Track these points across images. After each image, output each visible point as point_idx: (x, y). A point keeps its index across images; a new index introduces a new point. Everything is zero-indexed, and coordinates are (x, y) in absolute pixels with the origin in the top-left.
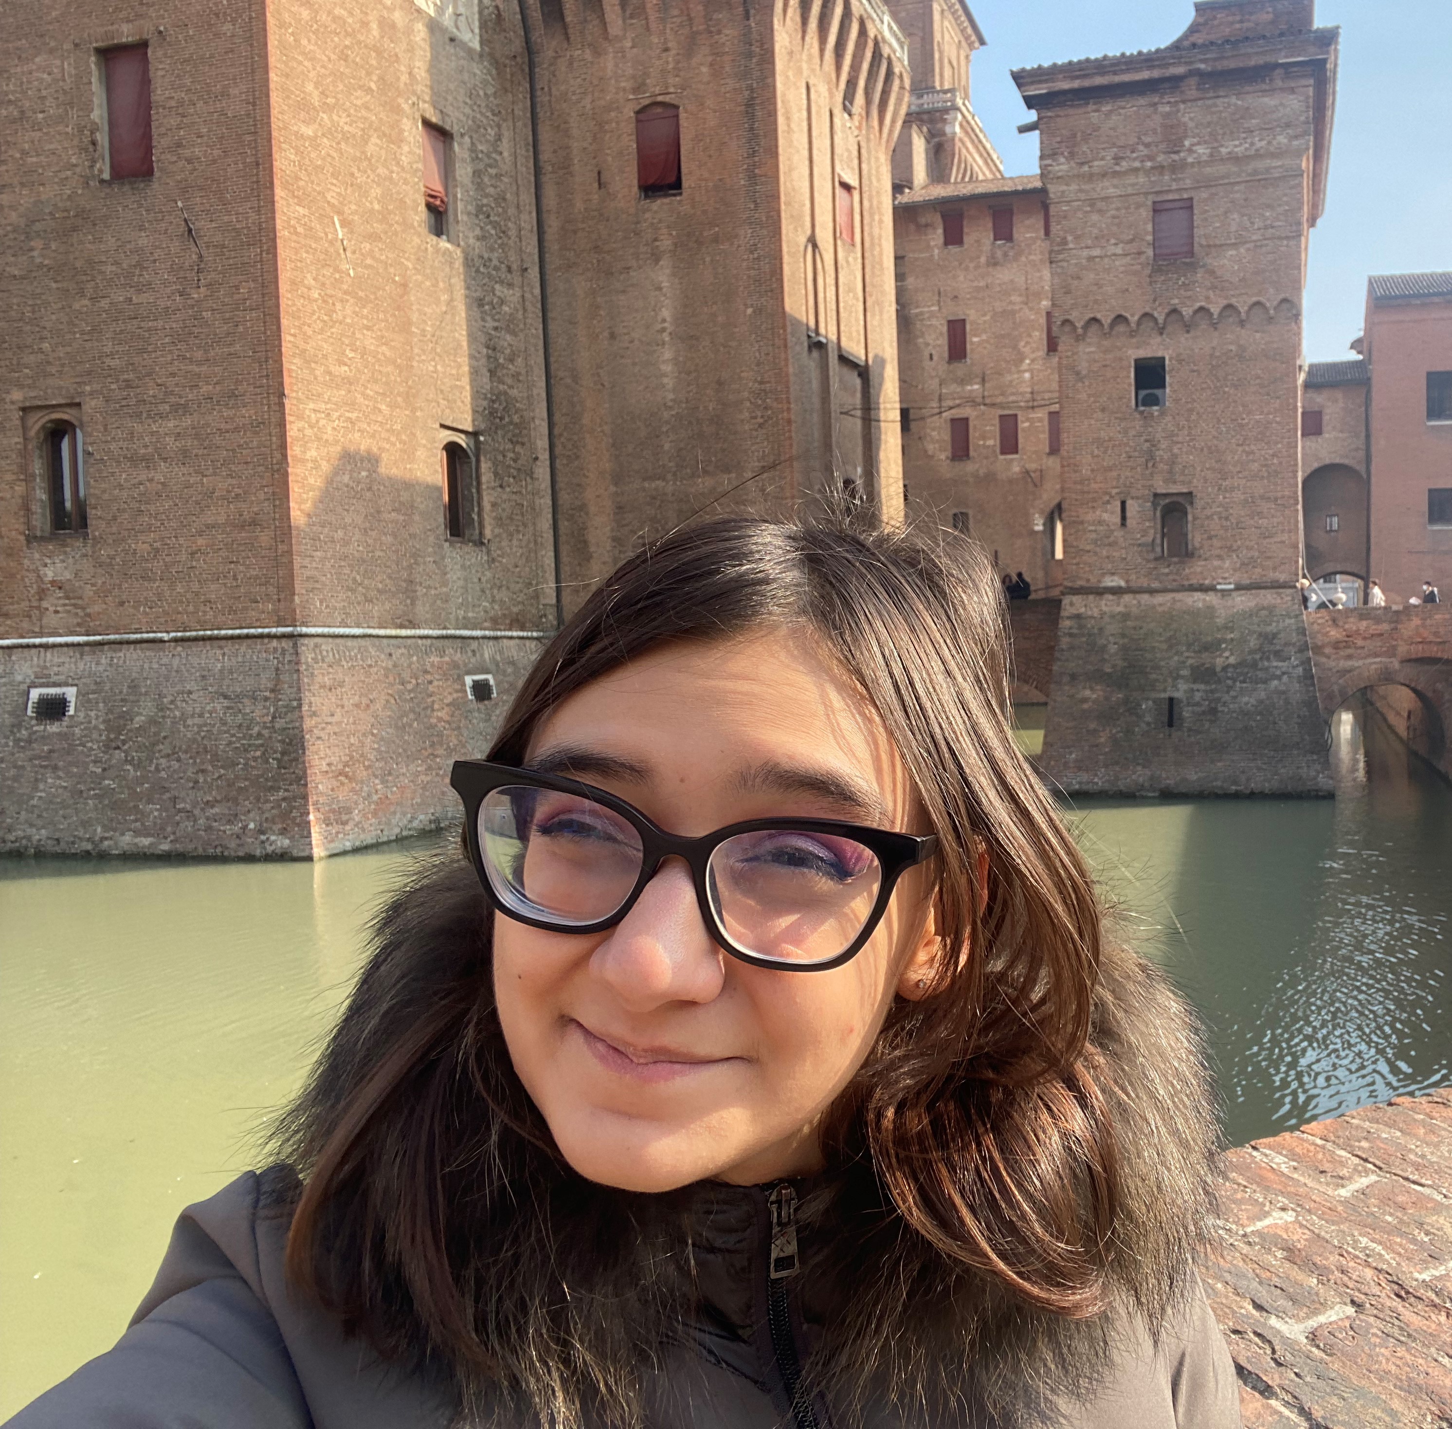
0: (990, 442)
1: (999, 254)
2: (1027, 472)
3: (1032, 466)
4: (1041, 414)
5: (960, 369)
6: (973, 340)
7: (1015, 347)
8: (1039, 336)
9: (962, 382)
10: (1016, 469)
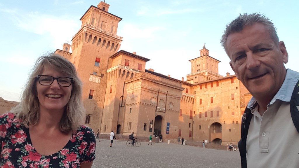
0: (204, 116)
1: (206, 90)
2: (208, 120)
3: (208, 119)
4: (210, 112)
5: (201, 105)
6: (202, 101)
7: (207, 102)
8: (210, 101)
9: (201, 107)
10: (207, 119)
